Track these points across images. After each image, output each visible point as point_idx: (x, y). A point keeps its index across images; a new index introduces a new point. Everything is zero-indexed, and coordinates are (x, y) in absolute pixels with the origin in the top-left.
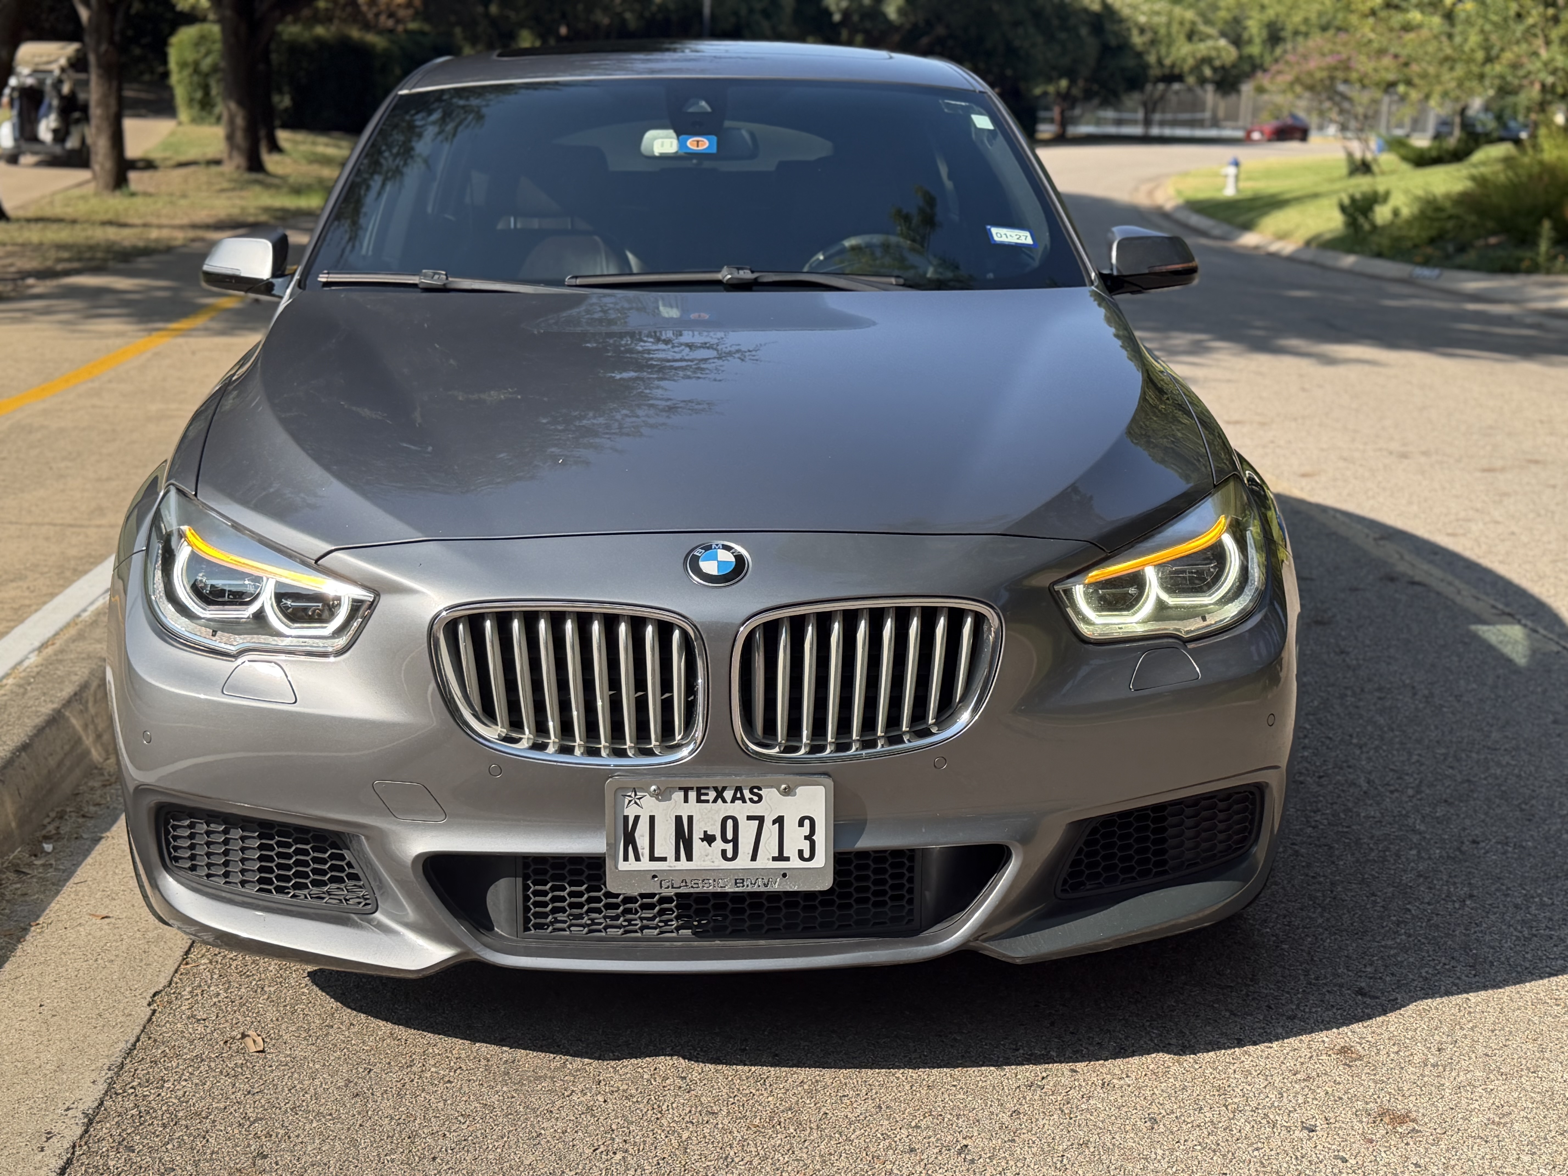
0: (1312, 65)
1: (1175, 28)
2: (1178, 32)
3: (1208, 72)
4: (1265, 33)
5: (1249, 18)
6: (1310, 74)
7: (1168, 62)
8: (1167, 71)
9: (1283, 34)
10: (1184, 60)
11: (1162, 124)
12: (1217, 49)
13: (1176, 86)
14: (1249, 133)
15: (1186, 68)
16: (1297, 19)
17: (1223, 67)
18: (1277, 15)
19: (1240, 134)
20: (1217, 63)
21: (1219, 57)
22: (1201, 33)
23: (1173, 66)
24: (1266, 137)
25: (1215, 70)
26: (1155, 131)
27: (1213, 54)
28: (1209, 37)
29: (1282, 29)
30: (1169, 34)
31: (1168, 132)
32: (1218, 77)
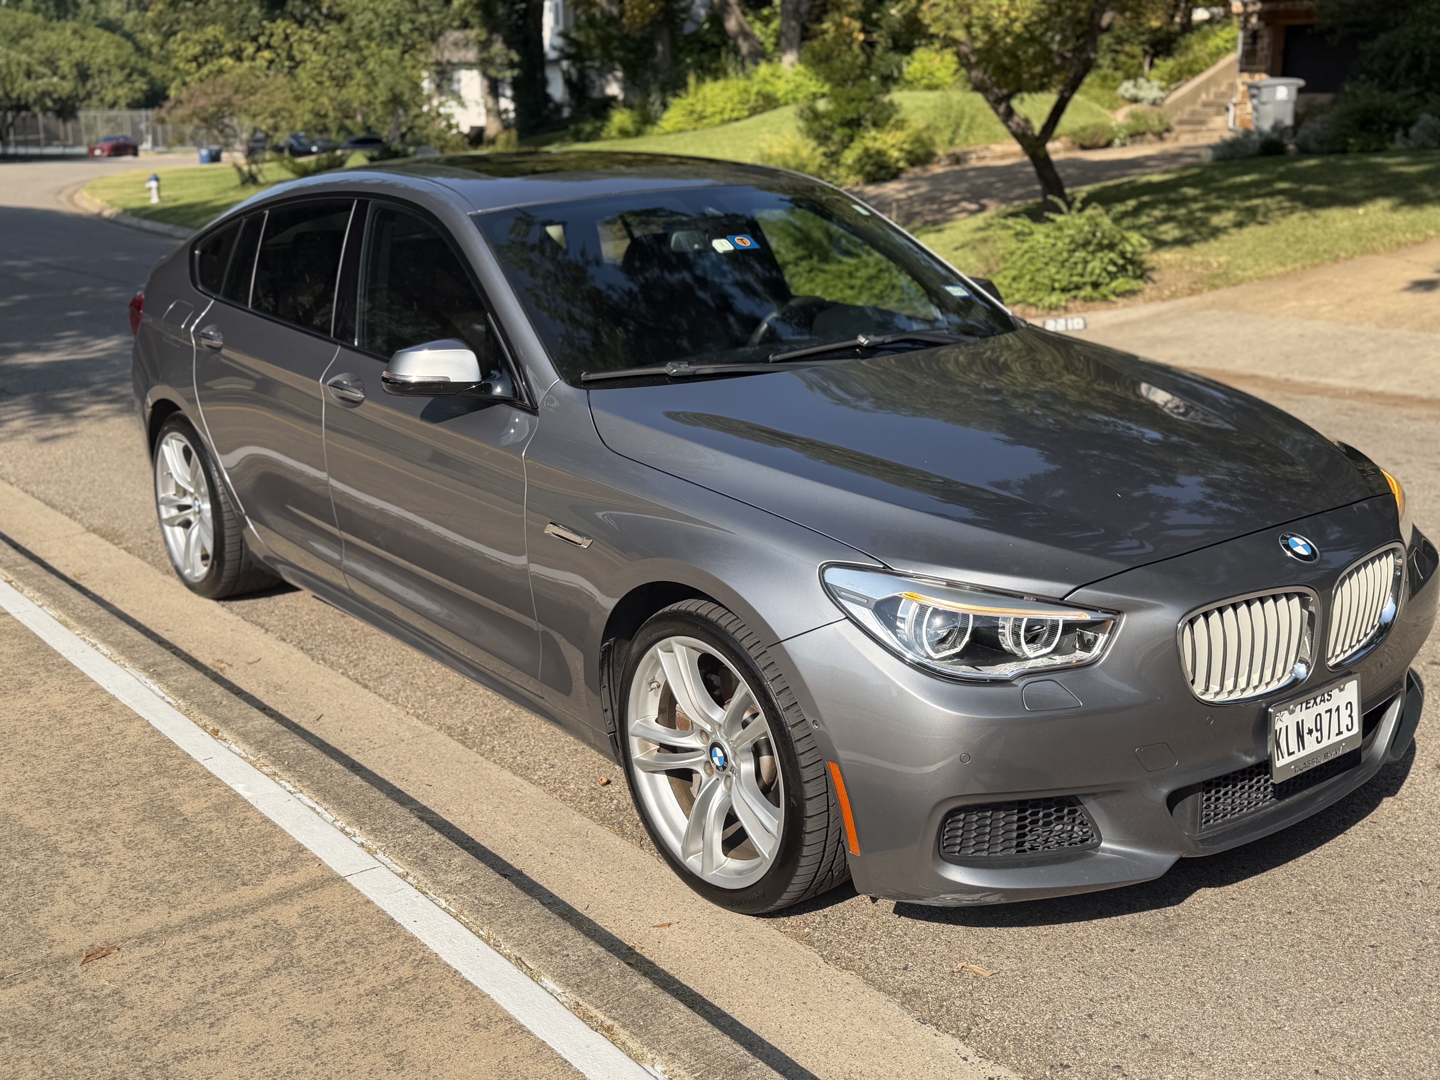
0: (202, 102)
1: (14, 69)
2: (18, 71)
3: (49, 103)
4: (75, 71)
5: (59, 59)
6: (204, 109)
7: (14, 95)
8: (14, 103)
9: (90, 72)
10: (28, 94)
11: (18, 144)
12: (53, 85)
13: (23, 114)
14: (92, 150)
15: (31, 99)
16: (99, 60)
17: (60, 99)
18: (83, 58)
19: (83, 150)
20: (56, 96)
21: (55, 91)
22: (36, 72)
23: (19, 98)
24: (106, 153)
25: (55, 101)
26: (11, 150)
27: (51, 89)
28: (43, 76)
29: (89, 68)
30: (10, 73)
31: (22, 150)
32: (58, 107)
